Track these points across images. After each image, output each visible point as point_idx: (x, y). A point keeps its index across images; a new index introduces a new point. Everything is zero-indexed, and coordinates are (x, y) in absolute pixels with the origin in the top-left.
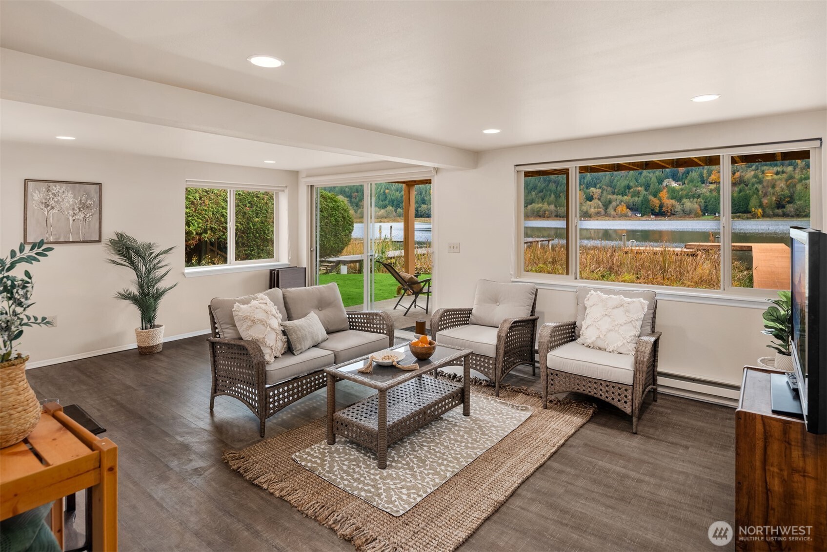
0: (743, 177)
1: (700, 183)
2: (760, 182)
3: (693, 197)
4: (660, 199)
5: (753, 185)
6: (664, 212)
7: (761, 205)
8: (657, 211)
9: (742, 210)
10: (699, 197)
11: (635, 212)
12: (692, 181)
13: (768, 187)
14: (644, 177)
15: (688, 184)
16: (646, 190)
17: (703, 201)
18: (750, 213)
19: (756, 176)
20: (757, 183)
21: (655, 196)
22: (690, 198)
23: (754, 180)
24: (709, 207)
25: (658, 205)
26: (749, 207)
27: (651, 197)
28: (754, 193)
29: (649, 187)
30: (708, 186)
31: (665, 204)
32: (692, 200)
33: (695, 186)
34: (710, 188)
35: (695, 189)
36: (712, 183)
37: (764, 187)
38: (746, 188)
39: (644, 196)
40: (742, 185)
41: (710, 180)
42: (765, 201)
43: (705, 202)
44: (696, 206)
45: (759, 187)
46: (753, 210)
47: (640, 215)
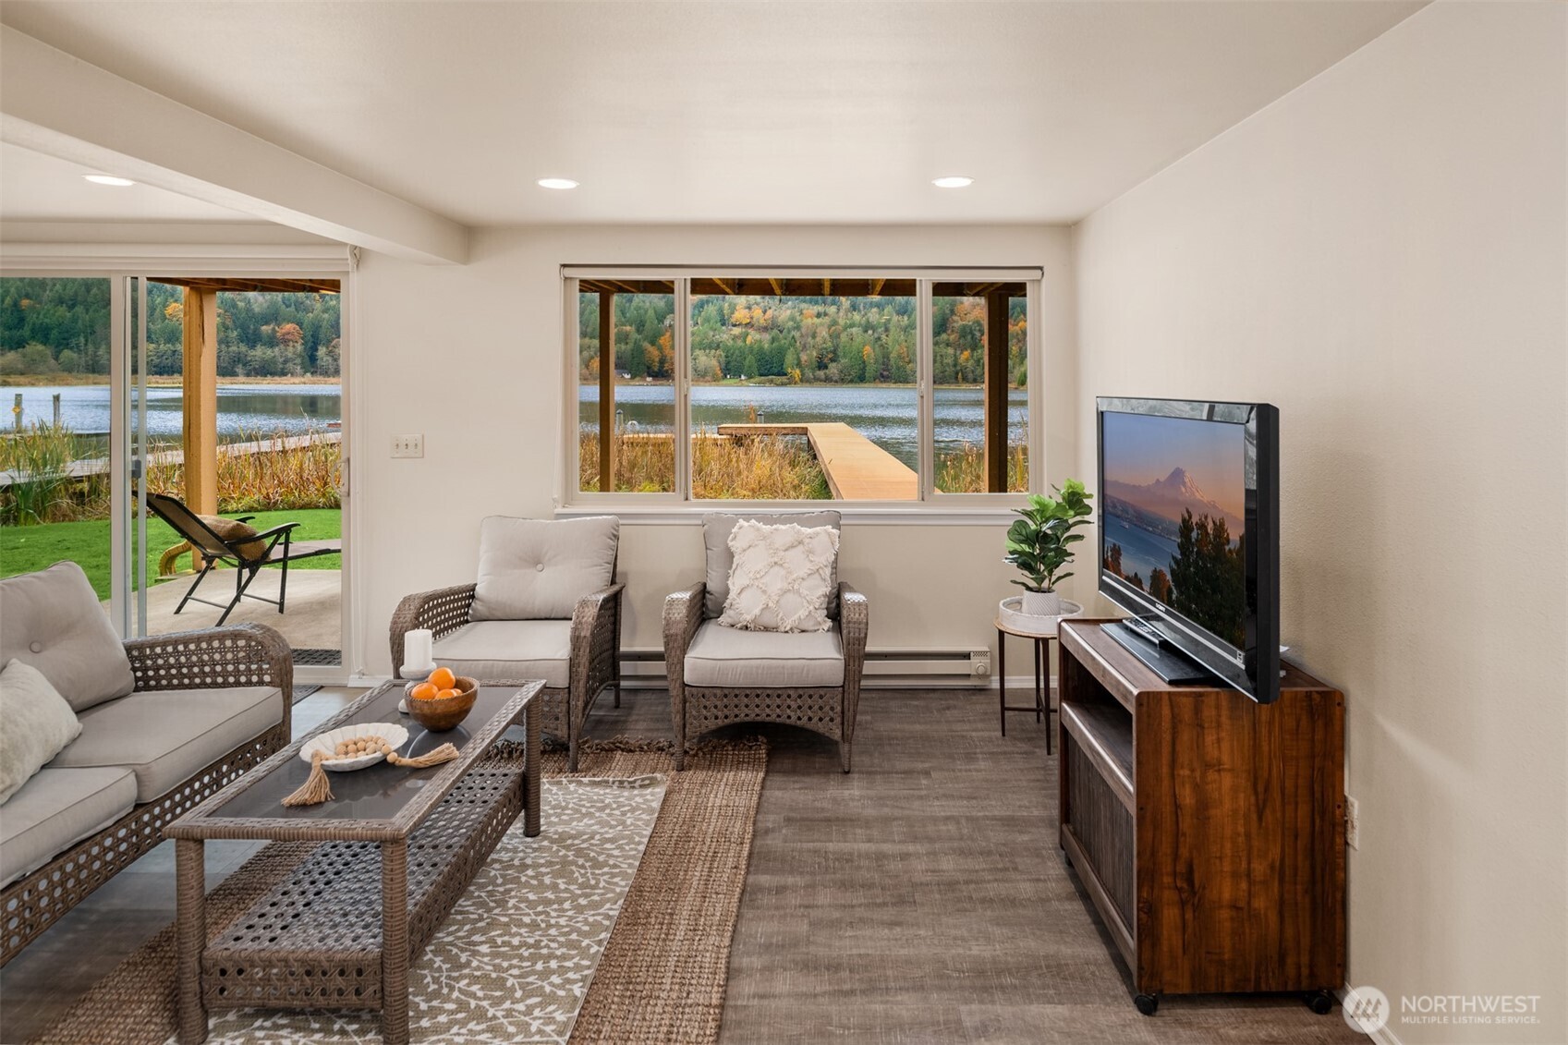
0: (777, 318)
1: (719, 324)
2: (798, 328)
3: (710, 348)
4: (660, 349)
5: (789, 332)
6: (667, 371)
7: (799, 364)
8: (656, 369)
9: (776, 370)
10: (718, 347)
11: (621, 371)
12: (707, 320)
13: (807, 335)
14: (635, 309)
15: (702, 325)
16: (638, 331)
17: (723, 355)
18: (786, 375)
19: (792, 319)
20: (794, 328)
21: (653, 343)
22: (704, 349)
23: (791, 323)
24: (732, 364)
25: (657, 359)
26: (784, 366)
27: (646, 345)
28: (790, 344)
29: (644, 326)
30: (731, 330)
31: (668, 358)
32: (707, 351)
33: (711, 329)
34: (732, 332)
35: (712, 333)
36: (735, 325)
37: (802, 336)
38: (781, 336)
39: (635, 343)
40: (776, 331)
41: (733, 320)
42: (804, 357)
43: (727, 357)
44: (714, 362)
45: (796, 334)
46: (789, 370)
47: (629, 376)
